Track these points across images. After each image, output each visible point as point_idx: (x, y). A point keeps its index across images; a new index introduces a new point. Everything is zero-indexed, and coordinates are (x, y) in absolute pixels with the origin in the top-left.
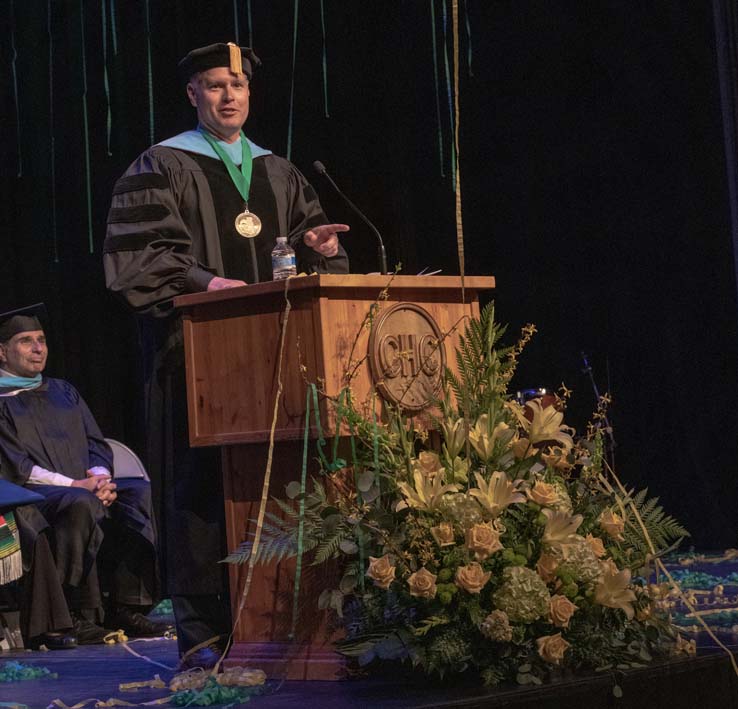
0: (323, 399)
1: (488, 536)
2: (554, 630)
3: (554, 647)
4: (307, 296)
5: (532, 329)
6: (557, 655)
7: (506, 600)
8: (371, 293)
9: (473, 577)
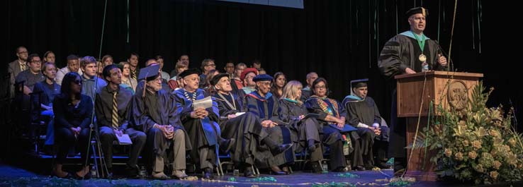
0: (434, 105)
1: (478, 144)
2: (494, 170)
3: (495, 175)
4: (431, 77)
5: (493, 88)
6: (495, 177)
7: (482, 161)
8: (449, 77)
9: (473, 155)
